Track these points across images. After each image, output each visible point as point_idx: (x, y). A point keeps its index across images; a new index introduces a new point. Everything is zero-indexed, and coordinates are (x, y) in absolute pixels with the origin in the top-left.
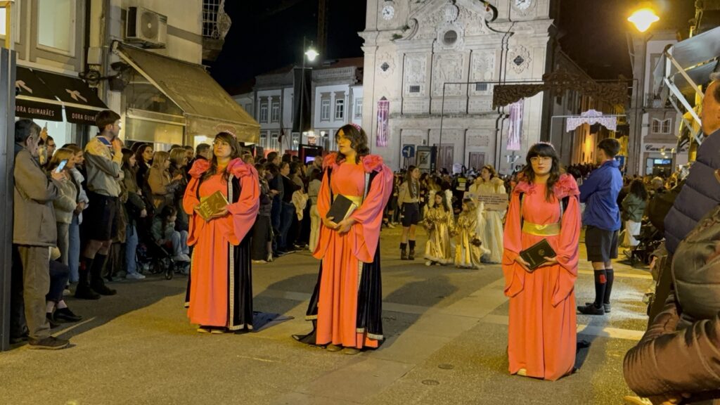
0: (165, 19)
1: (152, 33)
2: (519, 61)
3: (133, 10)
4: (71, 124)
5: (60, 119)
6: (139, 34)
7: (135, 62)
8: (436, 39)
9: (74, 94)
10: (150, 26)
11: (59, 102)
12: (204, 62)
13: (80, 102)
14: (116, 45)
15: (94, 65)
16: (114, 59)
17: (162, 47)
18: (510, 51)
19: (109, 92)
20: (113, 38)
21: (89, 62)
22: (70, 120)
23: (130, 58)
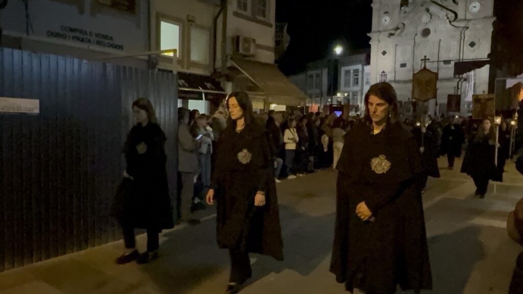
0: (254, 41)
1: (248, 49)
2: (472, 44)
3: (238, 38)
4: (207, 101)
5: (202, 99)
6: (241, 51)
7: (239, 66)
8: (416, 35)
9: (209, 85)
10: (246, 45)
11: (201, 90)
12: (276, 61)
13: (212, 89)
14: (229, 57)
15: (218, 69)
16: (229, 65)
17: (253, 56)
18: (466, 39)
19: (226, 82)
20: (227, 54)
21: (216, 67)
22: (206, 99)
23: (236, 63)
